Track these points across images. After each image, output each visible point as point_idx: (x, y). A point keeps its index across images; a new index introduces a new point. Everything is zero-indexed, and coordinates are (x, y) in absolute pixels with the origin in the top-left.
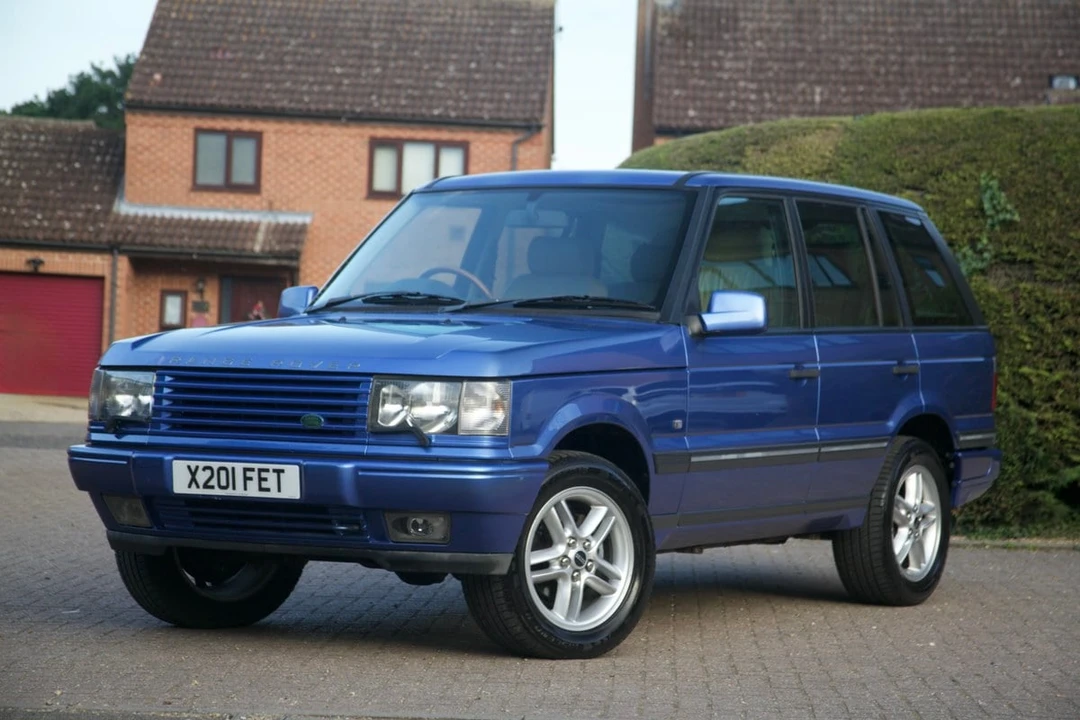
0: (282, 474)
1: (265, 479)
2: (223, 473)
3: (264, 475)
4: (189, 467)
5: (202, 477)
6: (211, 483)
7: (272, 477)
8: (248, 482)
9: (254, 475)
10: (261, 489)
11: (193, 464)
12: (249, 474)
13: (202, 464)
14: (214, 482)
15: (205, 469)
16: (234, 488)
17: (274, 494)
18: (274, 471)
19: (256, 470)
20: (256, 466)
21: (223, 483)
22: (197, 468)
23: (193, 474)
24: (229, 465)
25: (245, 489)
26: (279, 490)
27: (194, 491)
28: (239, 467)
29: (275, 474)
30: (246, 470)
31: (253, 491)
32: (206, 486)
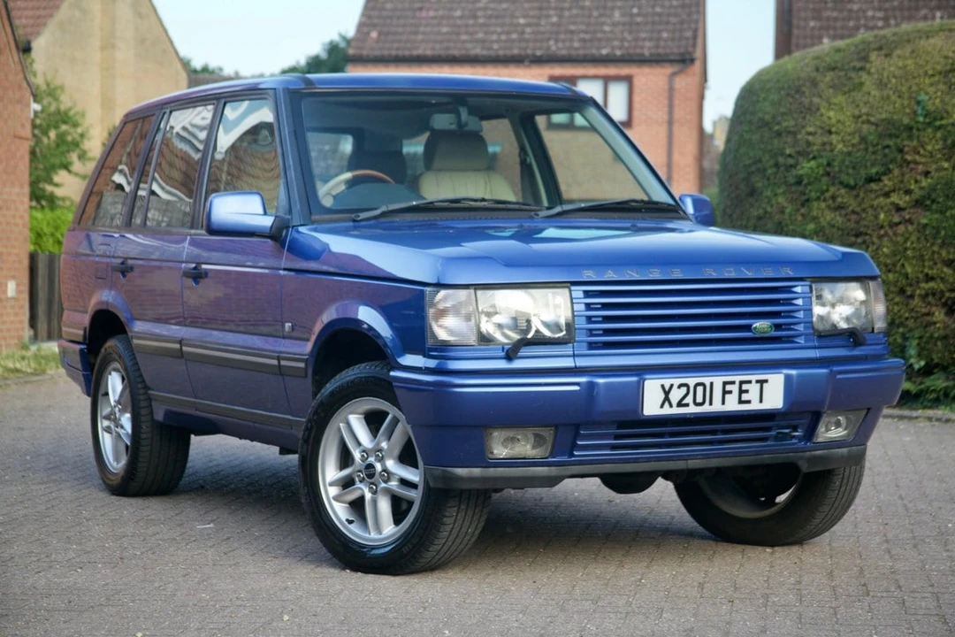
0: (765, 385)
1: (747, 391)
2: (700, 389)
3: (745, 387)
4: (663, 386)
5: (676, 395)
6: (684, 402)
7: (754, 389)
8: (727, 396)
9: (735, 388)
10: (741, 402)
11: (667, 383)
12: (728, 388)
13: (677, 382)
14: (689, 399)
15: (680, 386)
16: (711, 404)
17: (755, 406)
18: (757, 382)
19: (737, 383)
20: (737, 379)
21: (699, 399)
22: (672, 386)
23: (667, 393)
24: (707, 381)
25: (723, 403)
26: (761, 401)
27: (667, 411)
28: (718, 381)
29: (759, 385)
30: (725, 384)
31: (732, 405)
32: (680, 404)
